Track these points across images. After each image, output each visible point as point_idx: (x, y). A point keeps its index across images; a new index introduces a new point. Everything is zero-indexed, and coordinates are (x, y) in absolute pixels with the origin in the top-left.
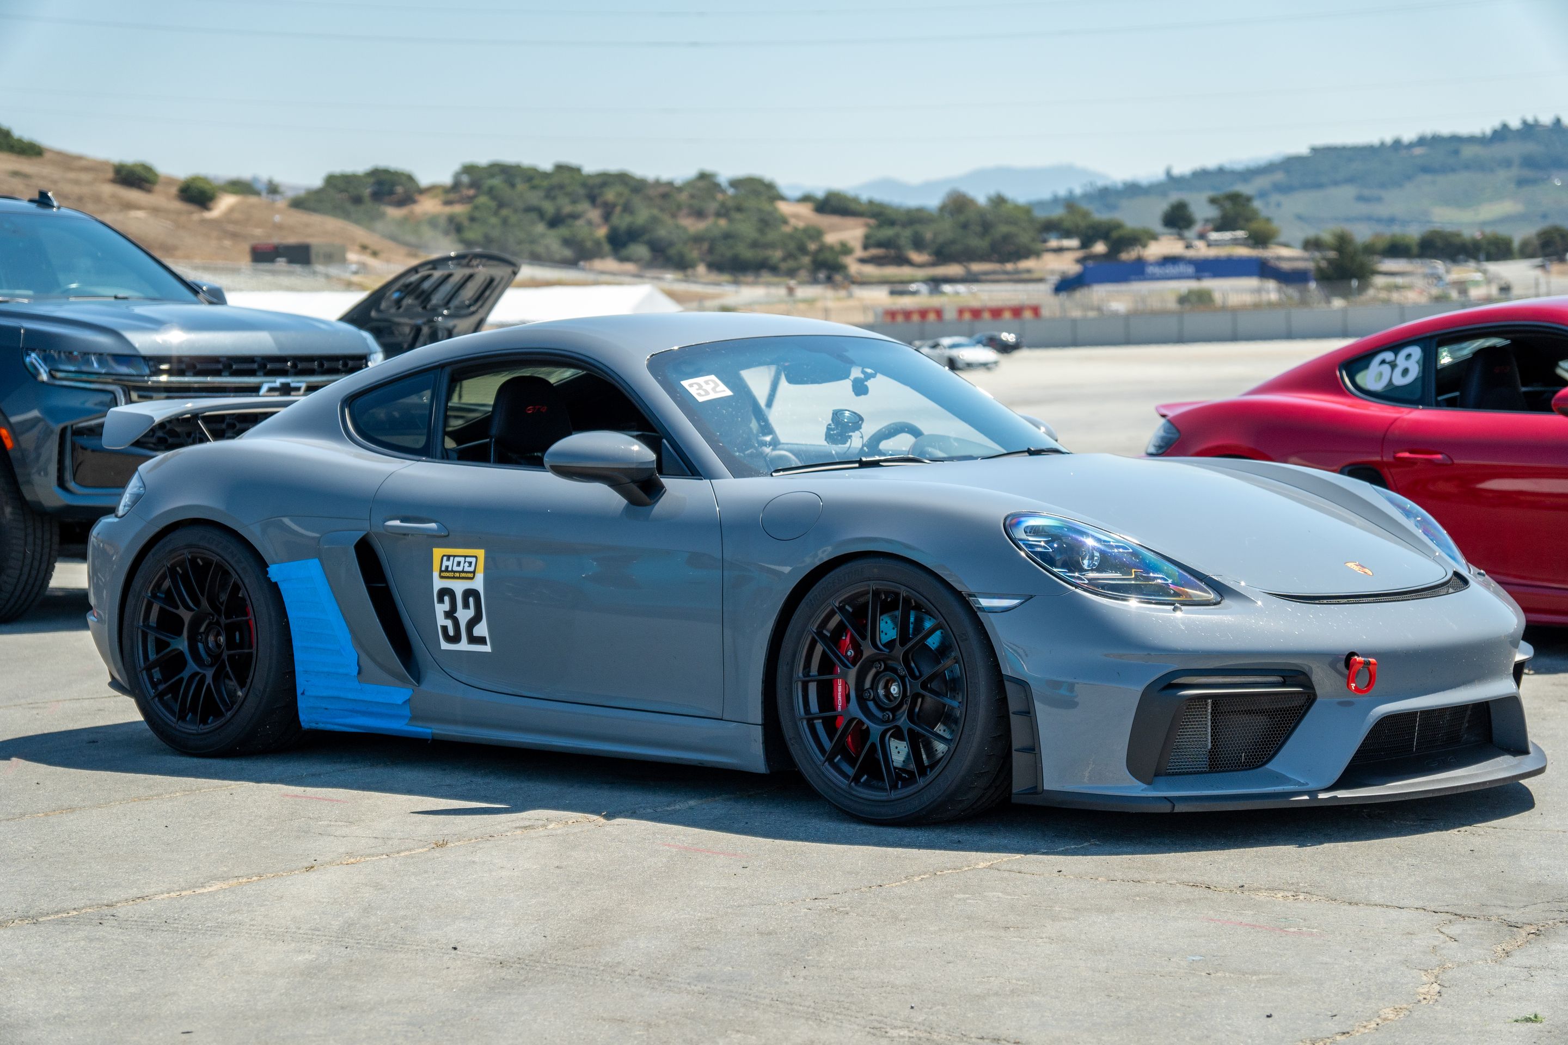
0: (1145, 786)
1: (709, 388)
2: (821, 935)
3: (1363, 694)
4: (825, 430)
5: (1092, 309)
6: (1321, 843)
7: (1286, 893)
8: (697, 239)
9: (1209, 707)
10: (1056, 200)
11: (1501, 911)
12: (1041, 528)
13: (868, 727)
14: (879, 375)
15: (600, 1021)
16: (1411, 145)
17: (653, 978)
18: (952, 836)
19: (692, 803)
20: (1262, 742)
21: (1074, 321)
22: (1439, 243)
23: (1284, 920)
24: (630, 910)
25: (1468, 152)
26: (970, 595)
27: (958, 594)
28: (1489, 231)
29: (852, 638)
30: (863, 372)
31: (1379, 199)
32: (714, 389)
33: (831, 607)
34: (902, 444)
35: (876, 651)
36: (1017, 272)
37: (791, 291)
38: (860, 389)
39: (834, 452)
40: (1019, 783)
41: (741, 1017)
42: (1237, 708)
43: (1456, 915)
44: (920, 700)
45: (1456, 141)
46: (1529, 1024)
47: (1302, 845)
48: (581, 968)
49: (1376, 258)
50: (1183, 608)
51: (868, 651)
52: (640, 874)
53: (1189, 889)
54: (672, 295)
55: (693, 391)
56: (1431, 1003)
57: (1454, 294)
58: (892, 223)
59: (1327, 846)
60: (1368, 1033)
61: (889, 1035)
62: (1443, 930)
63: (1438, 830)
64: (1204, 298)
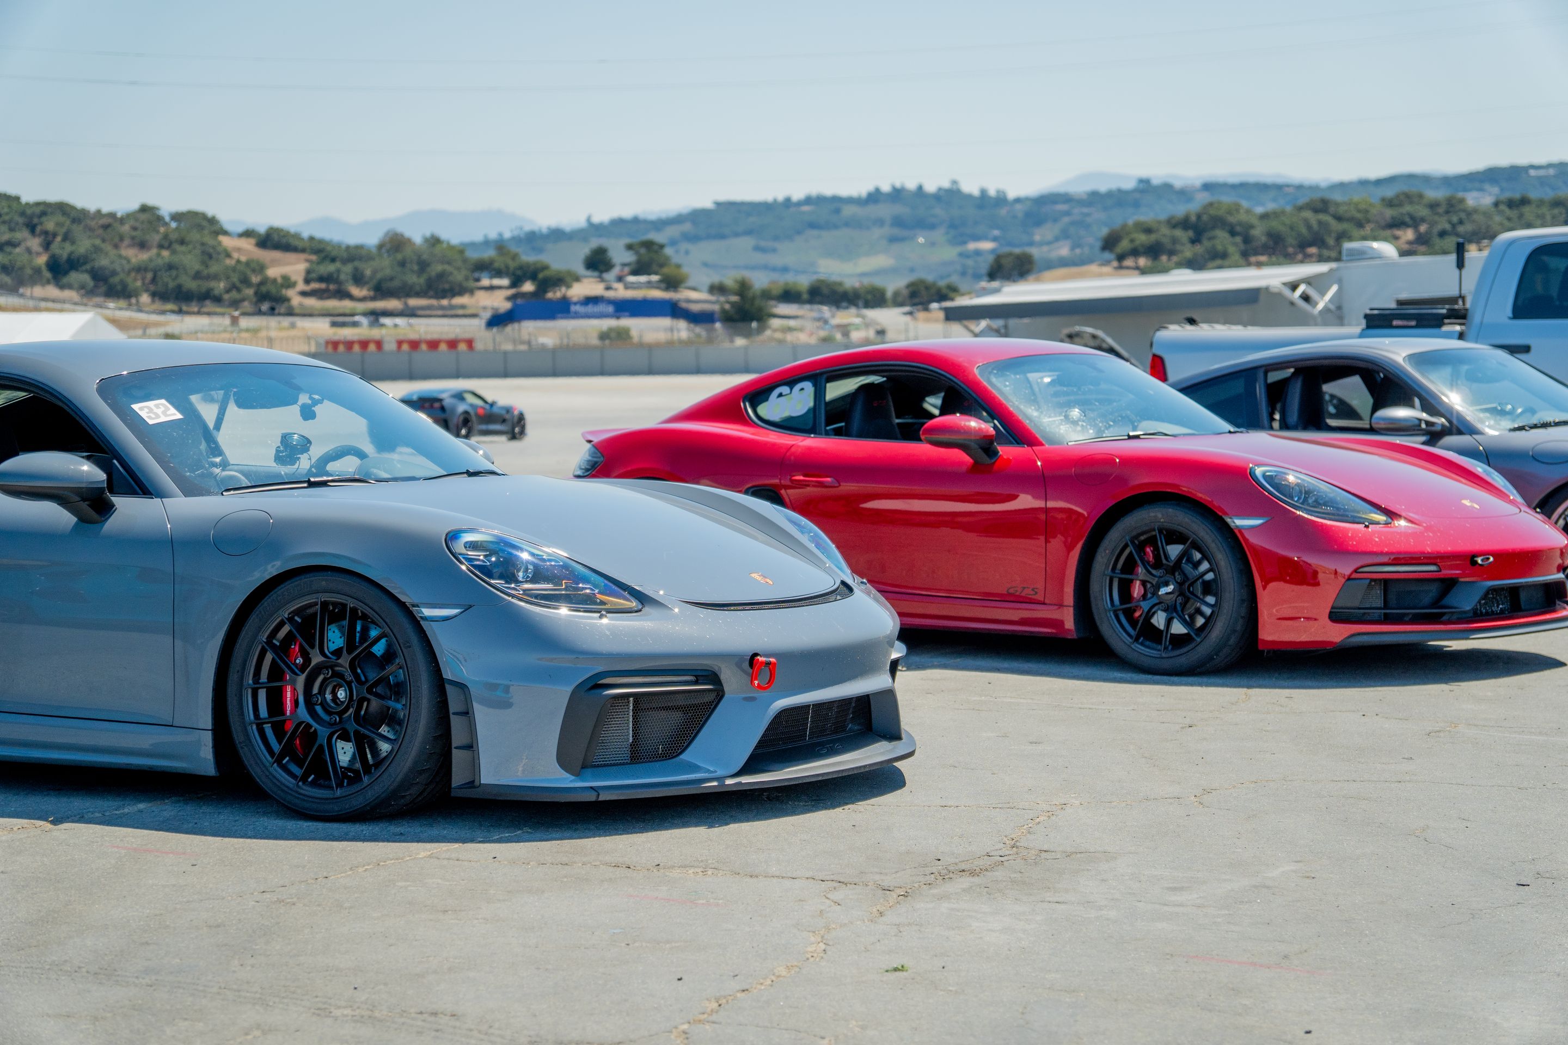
0: (573, 778)
1: (159, 411)
2: (268, 926)
3: (765, 691)
4: (274, 452)
5: (522, 343)
6: (727, 824)
7: (697, 870)
8: (140, 269)
9: (631, 705)
10: (486, 243)
11: (877, 877)
12: (479, 543)
13: (315, 730)
14: (325, 401)
15: (45, 1017)
16: (800, 204)
17: (100, 973)
18: (394, 829)
19: (141, 806)
20: (677, 735)
21: (505, 353)
22: (825, 291)
23: (694, 893)
24: (77, 910)
25: (848, 211)
26: (413, 606)
27: (402, 605)
28: (866, 281)
29: (301, 647)
30: (311, 398)
31: (774, 250)
32: (164, 413)
33: (280, 618)
34: (348, 465)
35: (325, 659)
36: (452, 307)
37: (235, 321)
38: (308, 414)
39: (283, 473)
40: (458, 778)
41: (189, 1006)
42: (656, 705)
43: (840, 882)
44: (365, 704)
45: (836, 202)
46: (897, 973)
47: (711, 826)
48: (26, 968)
49: (772, 303)
50: (608, 615)
51: (316, 659)
52: (88, 876)
53: (611, 869)
54: (114, 322)
55: (143, 414)
56: (817, 960)
57: (838, 336)
58: (333, 260)
59: (733, 827)
60: (764, 989)
61: (333, 1014)
62: (829, 896)
63: (826, 808)
64: (622, 335)
